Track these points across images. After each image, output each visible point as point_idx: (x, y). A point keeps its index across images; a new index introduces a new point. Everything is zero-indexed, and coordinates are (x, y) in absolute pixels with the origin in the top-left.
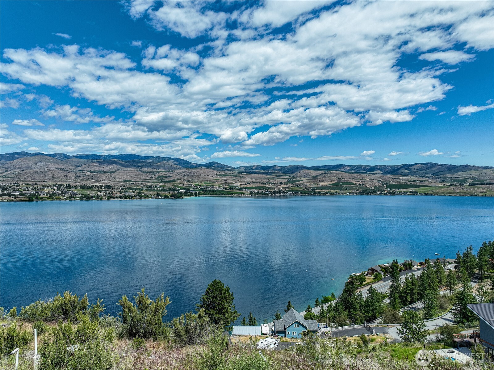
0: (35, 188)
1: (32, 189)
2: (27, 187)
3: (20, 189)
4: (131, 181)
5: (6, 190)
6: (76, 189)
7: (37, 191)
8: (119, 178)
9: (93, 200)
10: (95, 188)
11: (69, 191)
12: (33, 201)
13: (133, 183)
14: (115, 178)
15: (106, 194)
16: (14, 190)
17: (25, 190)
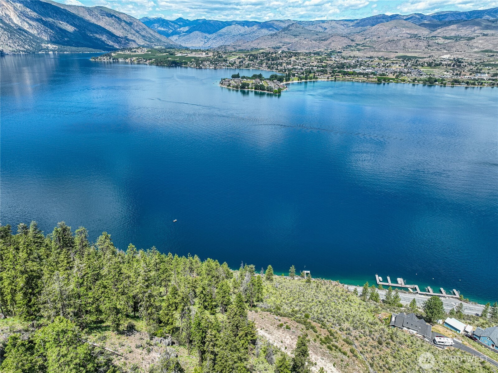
0: (385, 65)
1: (383, 66)
2: (379, 63)
3: (373, 66)
4: (491, 51)
5: (362, 66)
6: (422, 66)
7: (387, 68)
8: (477, 47)
9: (436, 84)
10: (443, 66)
11: (415, 69)
12: (381, 83)
13: (494, 55)
14: (472, 47)
15: (453, 74)
16: (368, 66)
17: (377, 67)
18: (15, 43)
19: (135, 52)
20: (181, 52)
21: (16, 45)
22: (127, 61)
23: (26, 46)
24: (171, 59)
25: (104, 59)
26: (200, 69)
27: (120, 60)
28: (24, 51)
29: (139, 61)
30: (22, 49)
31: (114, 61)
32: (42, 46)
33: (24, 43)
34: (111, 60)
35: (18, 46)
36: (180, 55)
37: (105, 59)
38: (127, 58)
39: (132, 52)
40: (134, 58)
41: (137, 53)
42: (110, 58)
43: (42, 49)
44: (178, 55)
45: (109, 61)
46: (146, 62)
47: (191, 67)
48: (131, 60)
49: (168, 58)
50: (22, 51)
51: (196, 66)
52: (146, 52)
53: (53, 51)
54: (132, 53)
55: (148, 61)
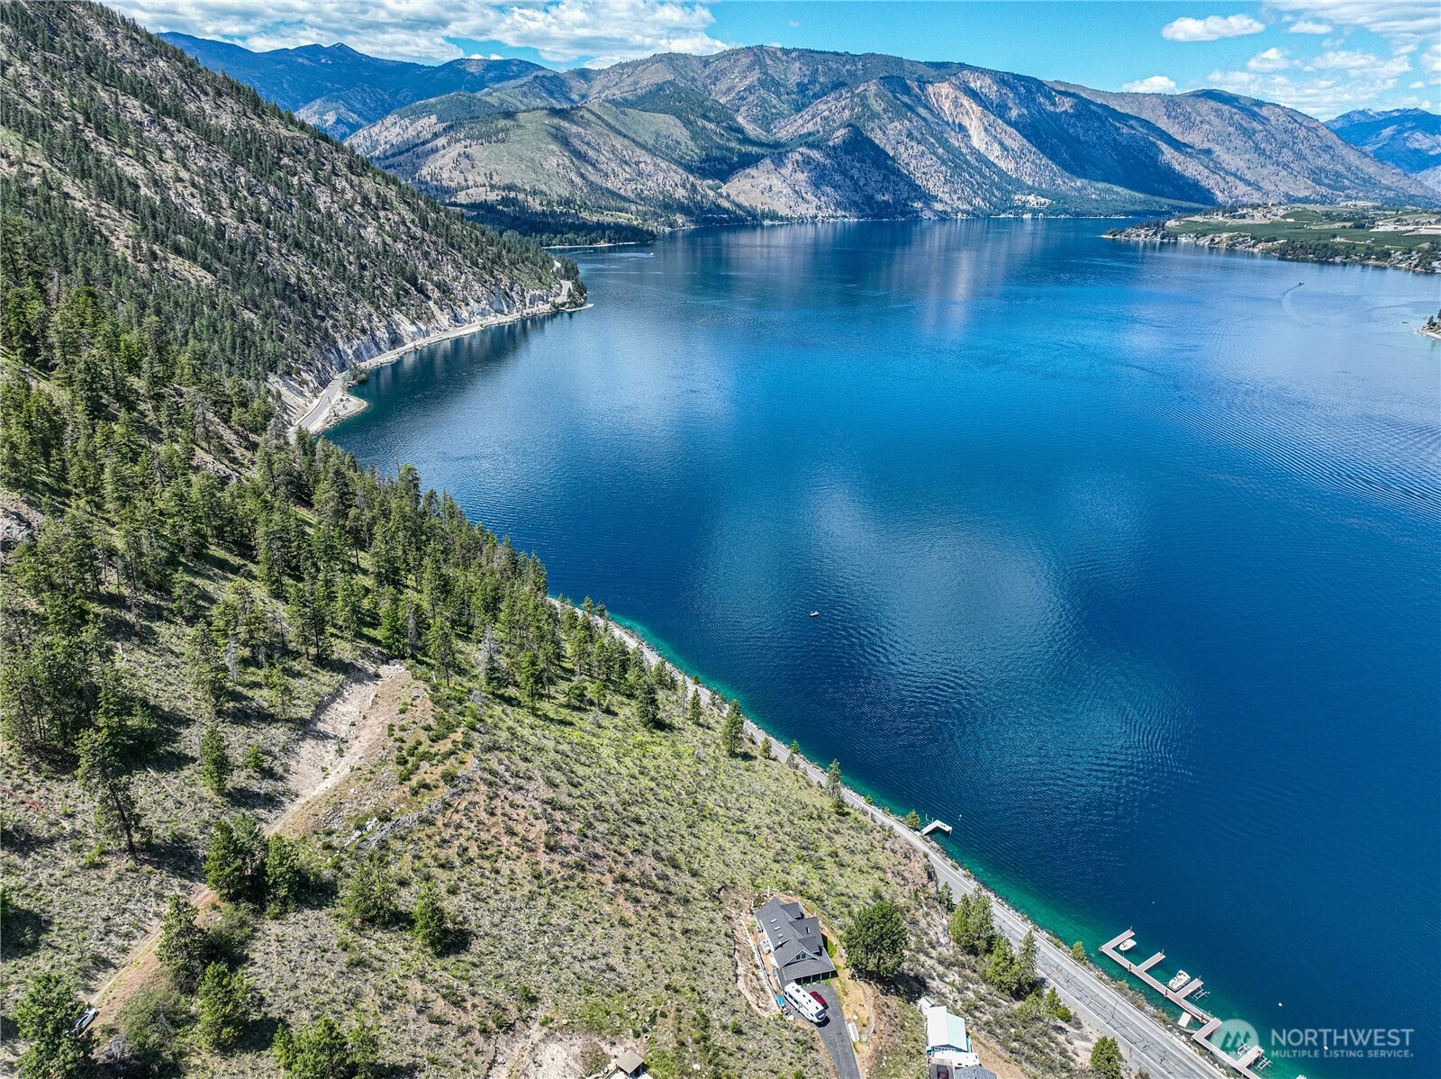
18: (955, 192)
19: (1243, 216)
20: (1398, 221)
21: (955, 197)
22: (1201, 242)
23: (978, 201)
24: (1342, 240)
25: (1138, 236)
26: (1426, 273)
27: (1183, 240)
28: (967, 212)
29: (1234, 245)
30: (966, 207)
31: (1166, 241)
32: (1012, 200)
33: (974, 192)
34: (1158, 239)
35: (959, 199)
36: (1390, 228)
37: (1140, 236)
38: (1205, 235)
39: (1234, 217)
40: (1225, 235)
41: (1248, 221)
42: (1155, 234)
43: (1010, 208)
44: (1381, 229)
45: (1150, 242)
46: (1254, 246)
47: (1396, 268)
48: (1213, 240)
49: (1335, 236)
50: (963, 212)
51: (1416, 266)
52: (1278, 218)
53: (1034, 212)
54: (1230, 222)
55: (1260, 246)
